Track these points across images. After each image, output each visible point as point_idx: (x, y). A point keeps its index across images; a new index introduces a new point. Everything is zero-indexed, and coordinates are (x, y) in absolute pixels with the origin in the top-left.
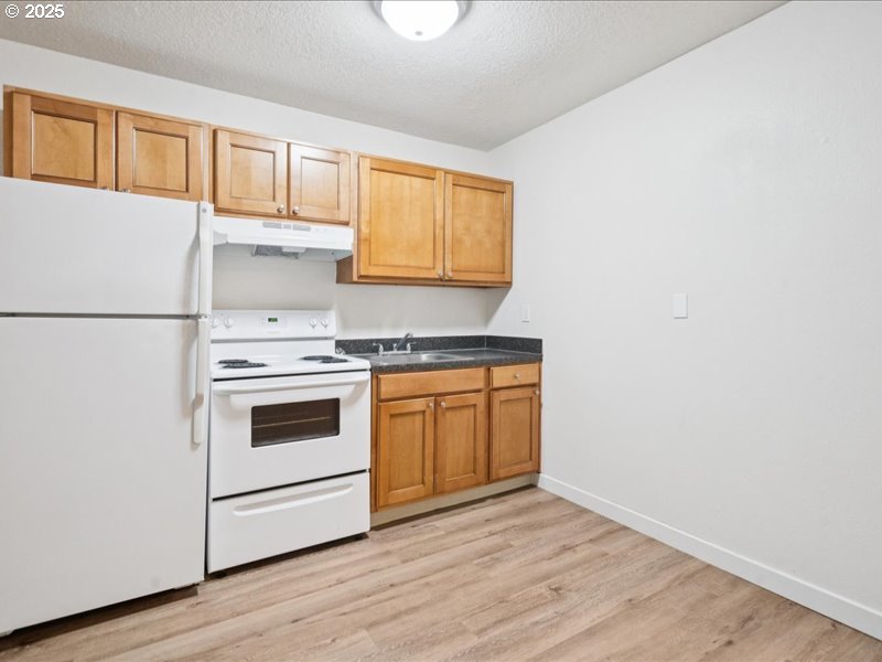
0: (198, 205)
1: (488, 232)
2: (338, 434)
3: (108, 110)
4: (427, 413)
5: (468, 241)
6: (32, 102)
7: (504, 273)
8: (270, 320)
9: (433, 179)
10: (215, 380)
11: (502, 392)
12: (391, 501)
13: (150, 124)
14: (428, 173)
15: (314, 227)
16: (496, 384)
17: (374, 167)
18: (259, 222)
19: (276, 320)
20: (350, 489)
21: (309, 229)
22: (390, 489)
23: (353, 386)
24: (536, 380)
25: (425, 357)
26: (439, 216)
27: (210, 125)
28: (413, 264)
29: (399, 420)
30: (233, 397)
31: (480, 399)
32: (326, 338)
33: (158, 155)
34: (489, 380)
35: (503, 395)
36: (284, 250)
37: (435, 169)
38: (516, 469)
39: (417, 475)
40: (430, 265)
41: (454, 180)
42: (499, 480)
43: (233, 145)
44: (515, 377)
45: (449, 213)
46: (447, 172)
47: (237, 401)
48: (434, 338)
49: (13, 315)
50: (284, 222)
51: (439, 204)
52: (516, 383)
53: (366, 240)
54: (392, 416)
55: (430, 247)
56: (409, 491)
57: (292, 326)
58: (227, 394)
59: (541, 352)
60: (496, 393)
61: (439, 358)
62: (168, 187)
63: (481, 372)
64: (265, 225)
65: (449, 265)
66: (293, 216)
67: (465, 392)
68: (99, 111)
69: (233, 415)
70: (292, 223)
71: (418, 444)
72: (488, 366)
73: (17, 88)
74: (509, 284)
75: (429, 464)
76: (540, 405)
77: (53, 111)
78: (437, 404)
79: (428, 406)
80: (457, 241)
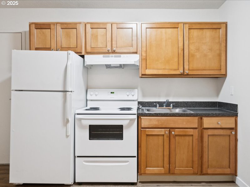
0: (68, 52)
1: (211, 50)
2: (122, 140)
3: (53, 24)
4: (165, 136)
5: (198, 55)
6: (35, 26)
7: (221, 70)
8: (111, 93)
9: (178, 28)
10: (78, 114)
11: (209, 130)
12: (147, 172)
13: (65, 26)
14: (175, 26)
15: (122, 55)
16: (205, 126)
17: (147, 27)
18: (101, 56)
19: (113, 93)
20: (128, 163)
21: (120, 57)
22: (146, 167)
23: (129, 121)
24: (233, 126)
25: (177, 111)
26: (181, 45)
27: (84, 22)
28: (167, 68)
29: (151, 137)
30: (82, 121)
31: (196, 133)
32: (134, 101)
33: (68, 36)
34: (201, 123)
35: (210, 132)
36: (112, 66)
37: (178, 23)
38: (219, 171)
39: (160, 163)
40: (176, 67)
41: (189, 27)
42: (207, 174)
43: (92, 28)
44: (218, 123)
45: (186, 43)
46: (184, 23)
47: (84, 122)
48: (188, 102)
49: (22, 91)
50: (111, 55)
51: (181, 39)
52: (219, 127)
53: (144, 59)
54: (147, 135)
55: (176, 59)
56: (156, 170)
57: (120, 95)
58: (80, 119)
59: (237, 111)
60: (205, 131)
61: (184, 111)
62: (71, 47)
63: (196, 119)
64: (104, 57)
65: (186, 67)
66: (114, 52)
67: (187, 128)
68: (51, 25)
69: (82, 127)
70: (114, 55)
71: (161, 149)
72: (201, 116)
73: (32, 23)
74: (225, 76)
75: (166, 159)
76: (236, 140)
77: (40, 28)
78: (170, 132)
79: (165, 133)
80: (191, 56)
